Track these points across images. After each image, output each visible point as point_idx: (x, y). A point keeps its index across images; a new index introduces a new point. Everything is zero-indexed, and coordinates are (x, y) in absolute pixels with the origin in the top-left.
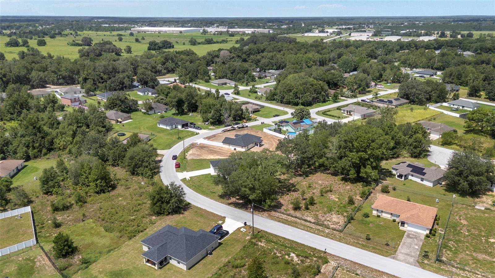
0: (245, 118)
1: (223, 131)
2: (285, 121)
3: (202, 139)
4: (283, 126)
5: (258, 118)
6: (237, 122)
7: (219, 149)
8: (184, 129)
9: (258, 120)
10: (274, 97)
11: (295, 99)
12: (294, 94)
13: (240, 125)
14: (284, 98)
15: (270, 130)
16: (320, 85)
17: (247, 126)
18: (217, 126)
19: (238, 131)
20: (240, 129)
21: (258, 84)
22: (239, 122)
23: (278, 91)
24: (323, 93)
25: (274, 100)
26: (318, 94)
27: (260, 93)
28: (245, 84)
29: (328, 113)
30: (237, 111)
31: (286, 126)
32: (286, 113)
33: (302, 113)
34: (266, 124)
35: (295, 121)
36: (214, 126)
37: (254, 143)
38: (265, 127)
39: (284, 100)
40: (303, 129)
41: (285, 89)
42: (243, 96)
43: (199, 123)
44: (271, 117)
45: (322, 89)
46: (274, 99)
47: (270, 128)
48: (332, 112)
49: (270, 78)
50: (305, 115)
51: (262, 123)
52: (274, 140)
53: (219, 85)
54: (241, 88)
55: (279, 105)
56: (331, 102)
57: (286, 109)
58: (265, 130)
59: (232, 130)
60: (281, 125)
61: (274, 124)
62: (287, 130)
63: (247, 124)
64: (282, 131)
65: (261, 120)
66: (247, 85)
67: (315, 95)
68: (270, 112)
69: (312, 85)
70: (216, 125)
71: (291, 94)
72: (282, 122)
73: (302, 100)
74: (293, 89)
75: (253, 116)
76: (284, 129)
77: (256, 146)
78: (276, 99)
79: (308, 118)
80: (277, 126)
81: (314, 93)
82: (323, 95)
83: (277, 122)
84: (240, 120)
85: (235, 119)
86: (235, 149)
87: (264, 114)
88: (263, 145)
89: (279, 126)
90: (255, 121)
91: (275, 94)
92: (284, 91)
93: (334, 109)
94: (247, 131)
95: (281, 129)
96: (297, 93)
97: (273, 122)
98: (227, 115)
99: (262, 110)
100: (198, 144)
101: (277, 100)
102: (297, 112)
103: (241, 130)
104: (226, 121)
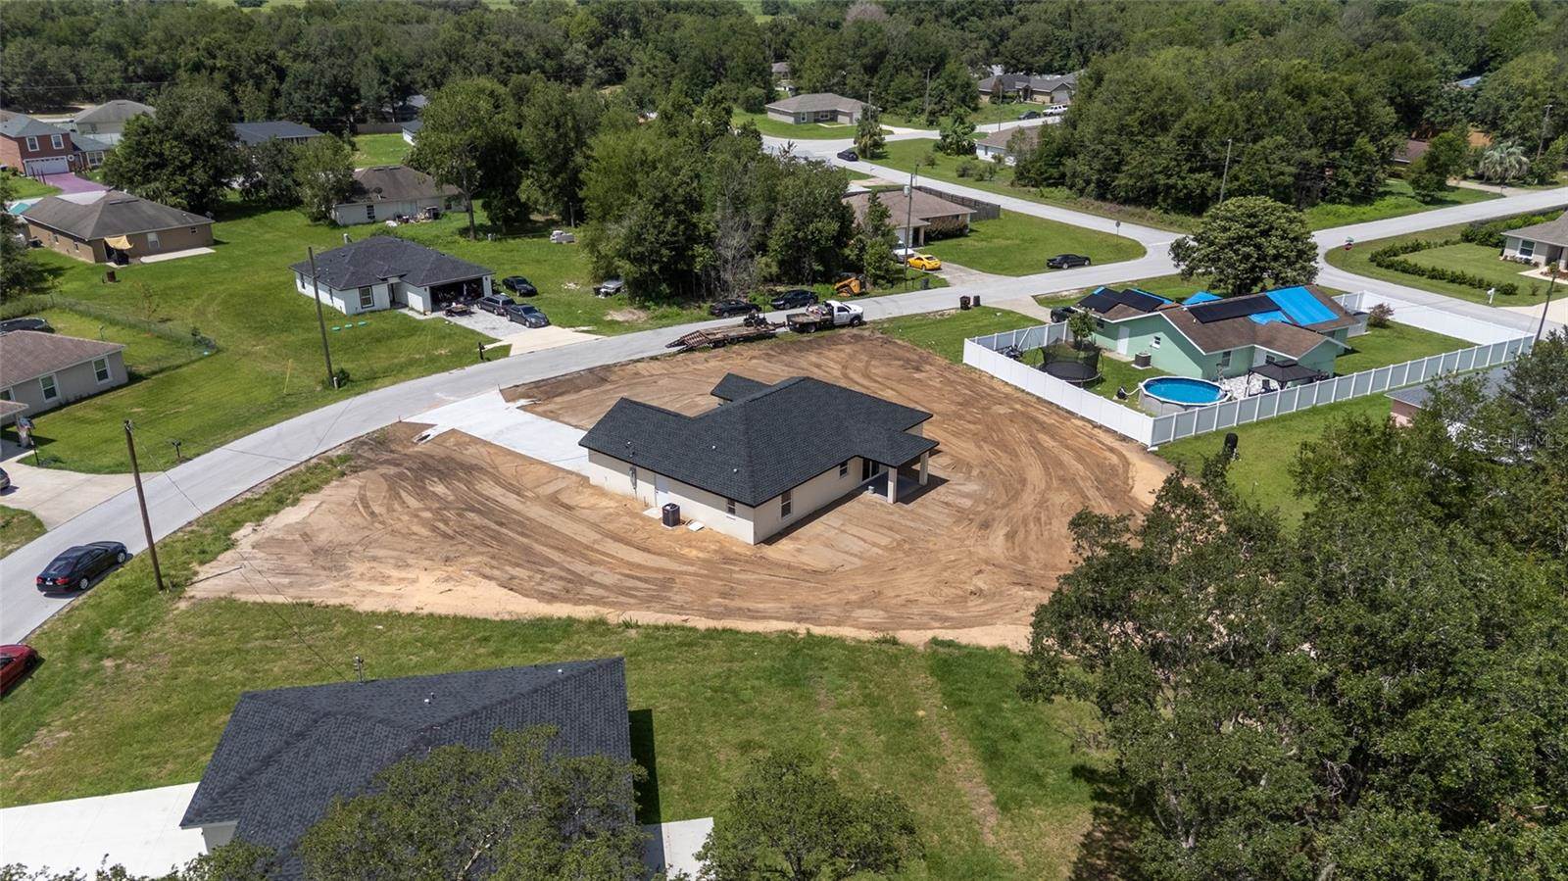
0: (856, 268)
1: (681, 342)
2: (1127, 292)
3: (494, 397)
4: (1113, 333)
5: (949, 271)
6: (805, 288)
7: (555, 501)
8: (441, 314)
9: (944, 284)
10: (1060, 163)
11: (1192, 171)
12: (1182, 140)
13: (809, 313)
14: (1117, 168)
15: (1016, 354)
16: (1350, 91)
17: (857, 321)
18: (665, 309)
19: (786, 347)
20: (805, 338)
21: (986, 121)
22: (817, 288)
23: (1087, 130)
24: (1362, 142)
25: (1059, 181)
26: (1332, 145)
27: (986, 149)
28: (923, 118)
29: (1412, 258)
30: (805, 217)
31: (1136, 329)
32: (1134, 250)
33: (1258, 247)
34: (993, 311)
35: (1200, 297)
36: (643, 307)
37: (855, 467)
38: (979, 332)
39: (1122, 180)
40: (1270, 360)
41: (1130, 112)
42: (900, 165)
43: (572, 286)
44: (1033, 269)
45: (1362, 120)
46: (1063, 176)
47: (1013, 338)
48: (1435, 252)
49: (1047, 99)
50: (1276, 258)
51: (965, 302)
52: (1035, 444)
53: (797, 122)
54: (898, 133)
55: (1085, 209)
56: (1402, 200)
57: (1130, 231)
58: (977, 355)
59: (747, 339)
60: (1101, 323)
61: (1044, 314)
62: (1145, 361)
63: (855, 307)
64: (1102, 369)
65: (961, 283)
66: (931, 124)
67: (1312, 155)
68: (1033, 240)
69: (1300, 94)
70: (660, 299)
71: (1166, 141)
72: (1105, 299)
73: (1236, 178)
74: (1179, 116)
75: (919, 258)
76: (1123, 349)
77: (869, 495)
78: (1074, 175)
79: (1295, 283)
80: (1064, 328)
81: (1308, 141)
82: (1363, 158)
83: (1065, 300)
84: (827, 278)
85: (791, 269)
86: (672, 516)
87: (991, 252)
88: (935, 482)
89: (1084, 326)
90: (926, 286)
91: (1066, 151)
92: (1122, 129)
93: (1443, 238)
94: (848, 349)
95: (1095, 352)
96: (1202, 132)
97: (1040, 300)
98: (734, 242)
99: (985, 227)
100: (432, 433)
101: (1080, 183)
102: (1222, 238)
103: (809, 347)
104: (727, 276)
